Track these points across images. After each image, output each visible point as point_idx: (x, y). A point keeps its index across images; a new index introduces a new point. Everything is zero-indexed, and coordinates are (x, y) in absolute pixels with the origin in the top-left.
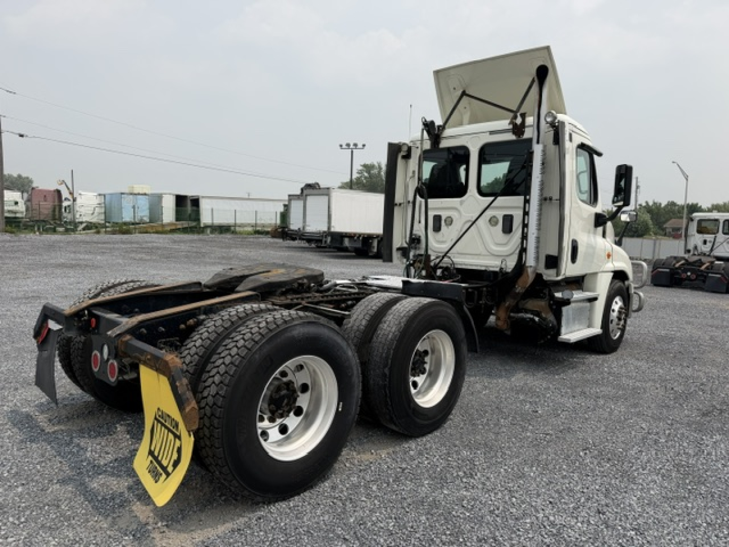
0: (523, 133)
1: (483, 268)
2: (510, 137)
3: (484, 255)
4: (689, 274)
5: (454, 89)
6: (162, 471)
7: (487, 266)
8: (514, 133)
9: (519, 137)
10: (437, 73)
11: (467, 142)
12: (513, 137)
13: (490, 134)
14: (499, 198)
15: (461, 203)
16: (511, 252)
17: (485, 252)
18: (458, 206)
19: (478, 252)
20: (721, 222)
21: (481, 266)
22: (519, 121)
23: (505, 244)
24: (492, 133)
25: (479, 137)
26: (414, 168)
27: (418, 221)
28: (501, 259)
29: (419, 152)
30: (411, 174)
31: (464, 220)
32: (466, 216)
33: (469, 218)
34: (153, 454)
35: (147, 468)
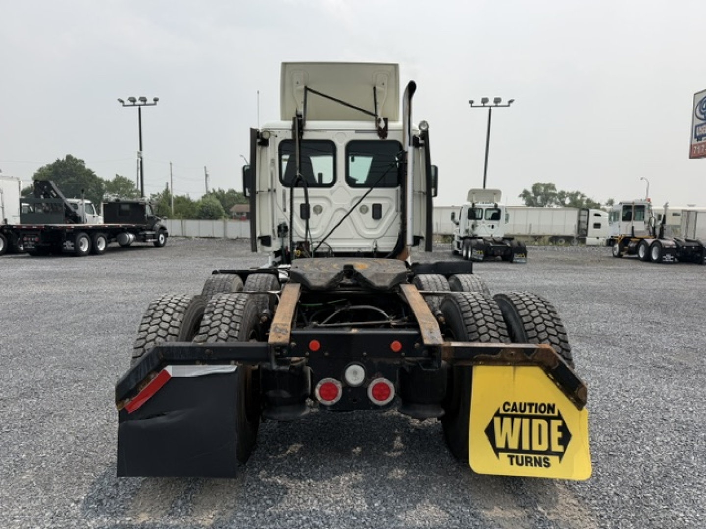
0: (386, 135)
2: (375, 137)
3: (356, 239)
5: (298, 83)
6: (542, 457)
7: (360, 248)
8: (380, 135)
9: (383, 138)
11: (333, 137)
12: (377, 138)
13: (356, 133)
14: (374, 189)
15: (332, 193)
16: (382, 234)
17: (357, 236)
18: (328, 196)
19: (350, 237)
21: (354, 248)
22: (382, 125)
23: (375, 229)
24: (357, 131)
25: (344, 134)
26: (273, 157)
27: (282, 209)
28: (372, 241)
29: (278, 140)
30: (269, 162)
31: (334, 209)
32: (337, 204)
33: (341, 207)
34: (506, 449)
35: (512, 463)
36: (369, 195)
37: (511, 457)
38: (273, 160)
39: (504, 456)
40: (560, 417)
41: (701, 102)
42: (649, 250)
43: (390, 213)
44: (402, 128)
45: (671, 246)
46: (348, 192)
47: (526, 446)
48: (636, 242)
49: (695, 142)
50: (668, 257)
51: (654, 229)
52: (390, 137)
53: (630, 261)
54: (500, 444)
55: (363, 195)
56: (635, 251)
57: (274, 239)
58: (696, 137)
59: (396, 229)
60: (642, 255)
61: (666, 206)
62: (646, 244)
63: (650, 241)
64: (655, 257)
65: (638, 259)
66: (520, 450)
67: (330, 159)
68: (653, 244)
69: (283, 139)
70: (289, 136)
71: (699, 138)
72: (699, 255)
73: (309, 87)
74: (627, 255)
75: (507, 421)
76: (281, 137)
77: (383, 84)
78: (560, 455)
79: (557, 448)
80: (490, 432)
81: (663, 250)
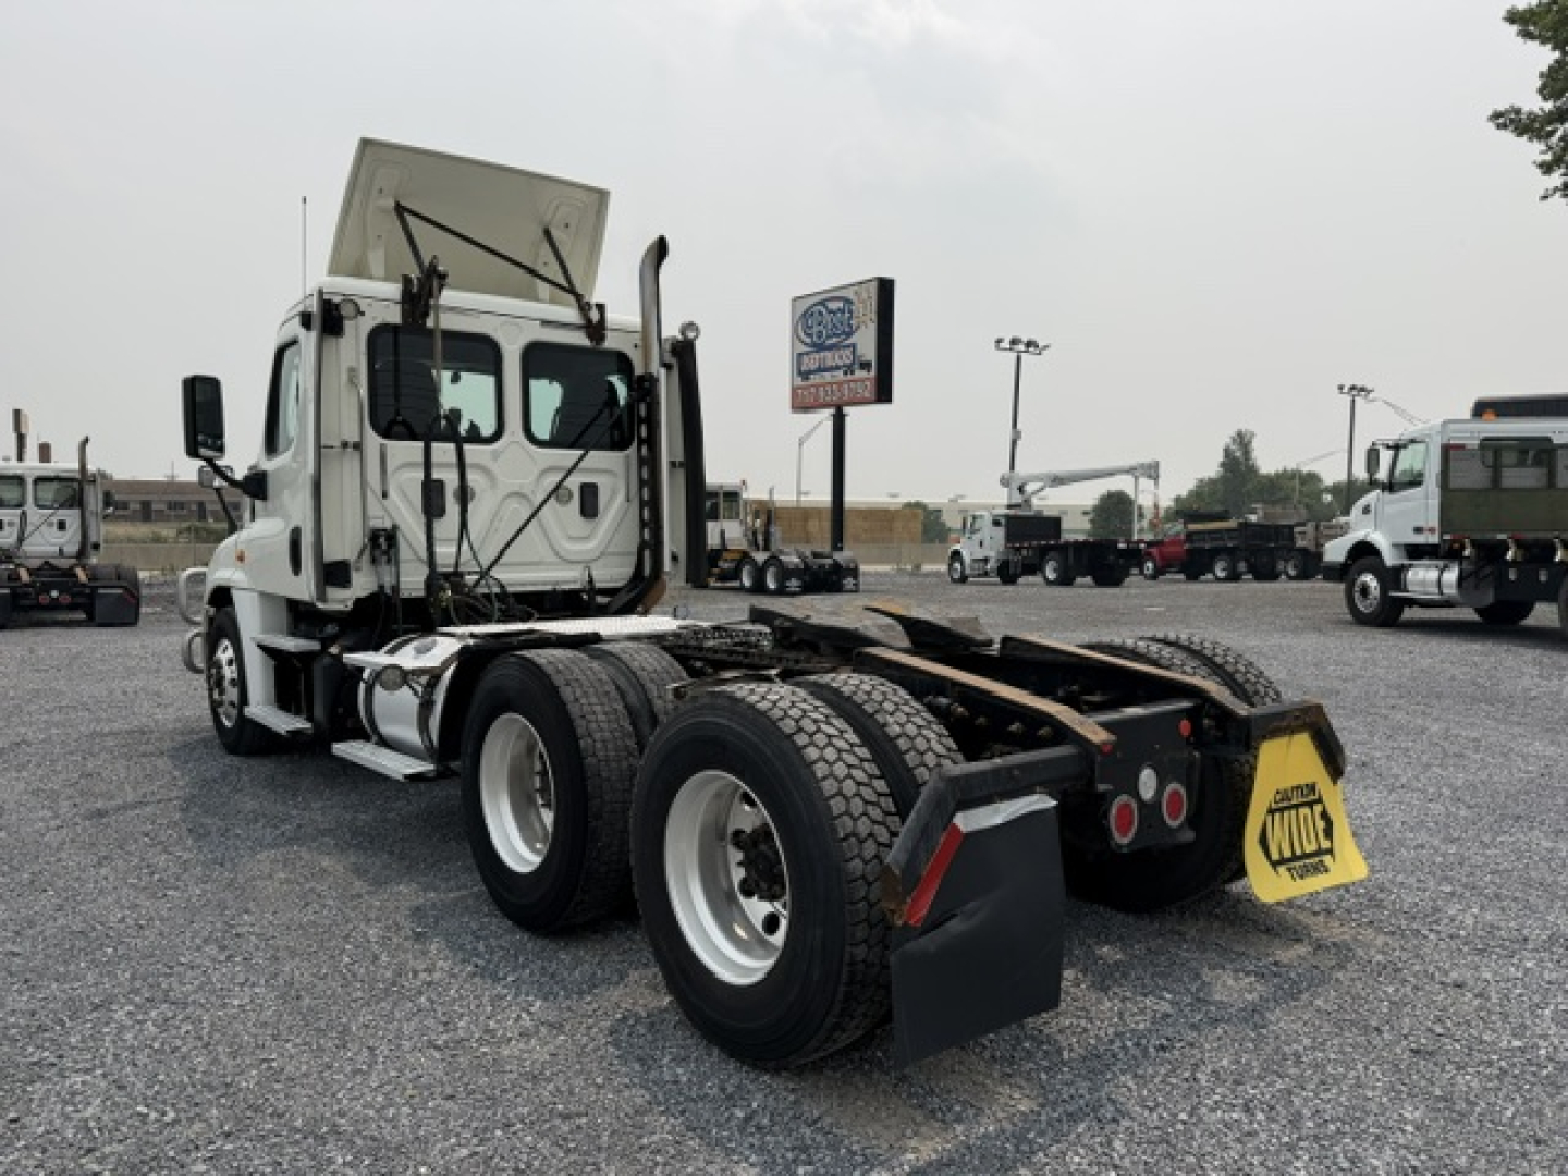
0: (602, 338)
1: (548, 588)
2: (581, 340)
3: (551, 564)
4: (54, 594)
5: (381, 191)
6: (1317, 859)
7: (557, 583)
8: (590, 336)
9: (597, 343)
10: (366, 144)
11: (496, 330)
12: (585, 342)
13: (543, 326)
15: (496, 456)
16: (599, 551)
17: (551, 557)
18: (487, 461)
19: (536, 559)
20: (29, 481)
21: (545, 584)
22: (592, 314)
23: (586, 538)
24: (546, 323)
25: (517, 324)
26: (354, 364)
27: (380, 494)
28: (580, 567)
29: (366, 325)
30: (344, 377)
31: (502, 492)
32: (509, 483)
33: (516, 489)
34: (1282, 861)
35: (1294, 879)
36: (583, 464)
37: (1289, 870)
38: (352, 371)
39: (1282, 869)
40: (1320, 801)
41: (804, 314)
42: (759, 574)
43: (616, 503)
44: (639, 328)
45: (797, 565)
46: (531, 457)
47: (1298, 852)
48: (733, 560)
49: (799, 381)
50: (793, 584)
51: (755, 533)
52: (611, 342)
53: (722, 594)
54: (1275, 856)
55: (570, 464)
56: (736, 575)
57: (358, 569)
58: (800, 373)
59: (630, 538)
60: (747, 582)
61: (771, 492)
62: (753, 562)
63: (760, 557)
64: (772, 585)
65: (742, 589)
66: (1294, 858)
67: (489, 381)
68: (767, 563)
69: (379, 321)
70: (394, 316)
71: (805, 375)
72: (835, 578)
73: (403, 203)
74: (719, 584)
75: (1277, 816)
76: (374, 318)
77: (567, 226)
78: (1330, 851)
79: (1325, 844)
80: (1263, 842)
81: (785, 573)
